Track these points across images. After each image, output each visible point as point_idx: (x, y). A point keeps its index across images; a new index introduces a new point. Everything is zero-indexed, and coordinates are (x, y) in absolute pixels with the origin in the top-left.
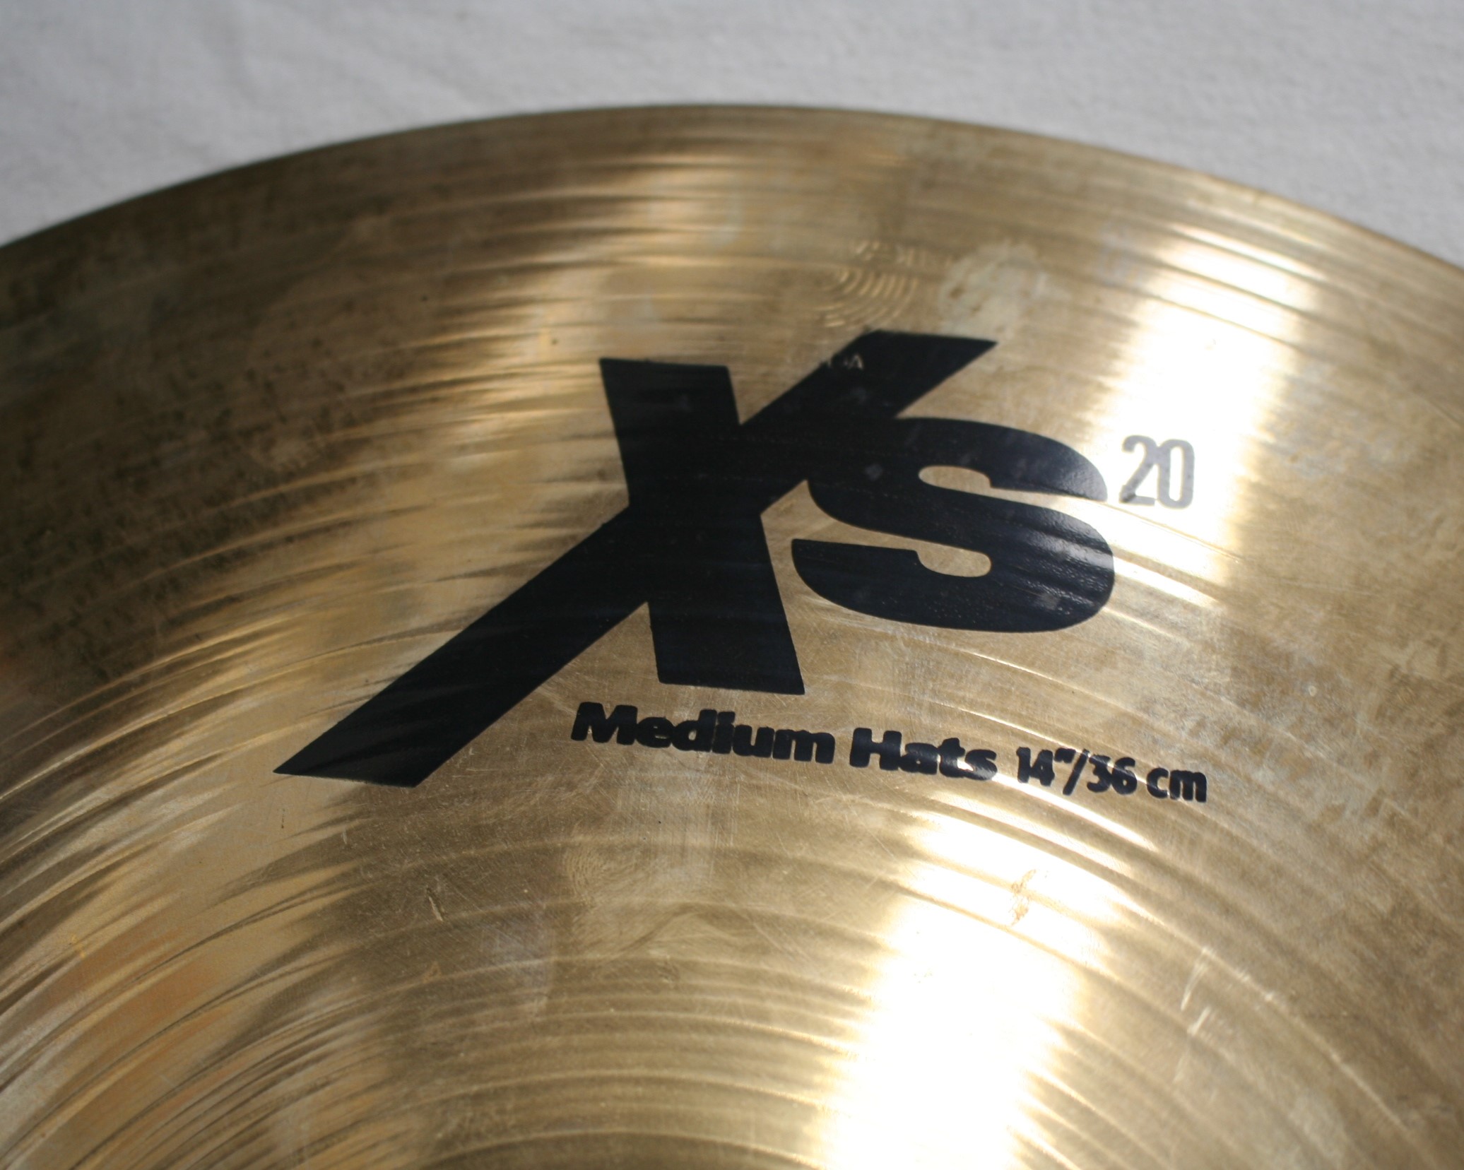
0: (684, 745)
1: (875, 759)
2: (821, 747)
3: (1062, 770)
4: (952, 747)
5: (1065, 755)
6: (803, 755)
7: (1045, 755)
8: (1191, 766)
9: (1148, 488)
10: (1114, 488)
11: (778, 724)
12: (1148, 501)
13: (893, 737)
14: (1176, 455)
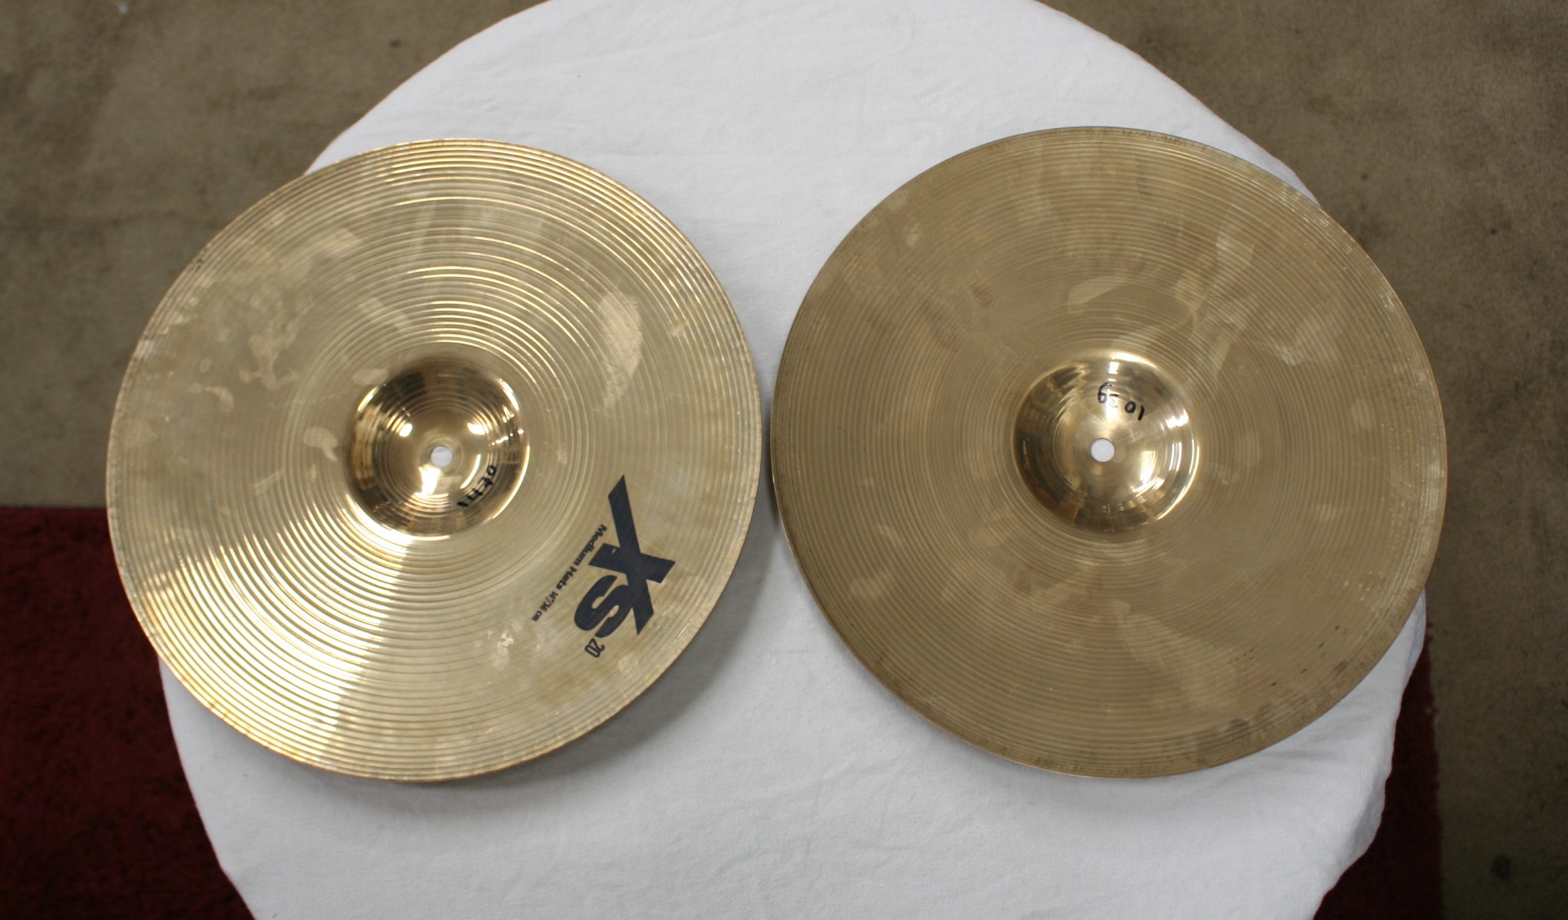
0: (590, 541)
1: (570, 571)
2: (578, 562)
3: (551, 599)
4: (565, 584)
5: (553, 601)
6: (577, 559)
7: (554, 598)
8: (539, 620)
9: (592, 644)
10: (596, 638)
11: (585, 558)
12: (590, 643)
13: (572, 575)
14: (596, 654)
